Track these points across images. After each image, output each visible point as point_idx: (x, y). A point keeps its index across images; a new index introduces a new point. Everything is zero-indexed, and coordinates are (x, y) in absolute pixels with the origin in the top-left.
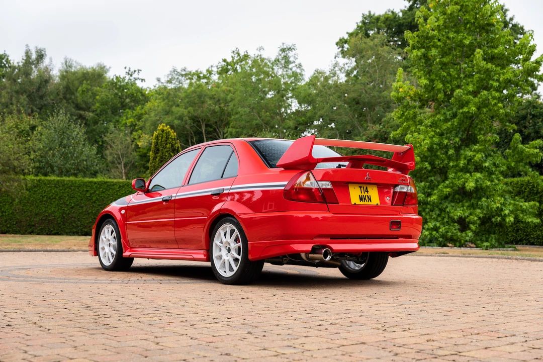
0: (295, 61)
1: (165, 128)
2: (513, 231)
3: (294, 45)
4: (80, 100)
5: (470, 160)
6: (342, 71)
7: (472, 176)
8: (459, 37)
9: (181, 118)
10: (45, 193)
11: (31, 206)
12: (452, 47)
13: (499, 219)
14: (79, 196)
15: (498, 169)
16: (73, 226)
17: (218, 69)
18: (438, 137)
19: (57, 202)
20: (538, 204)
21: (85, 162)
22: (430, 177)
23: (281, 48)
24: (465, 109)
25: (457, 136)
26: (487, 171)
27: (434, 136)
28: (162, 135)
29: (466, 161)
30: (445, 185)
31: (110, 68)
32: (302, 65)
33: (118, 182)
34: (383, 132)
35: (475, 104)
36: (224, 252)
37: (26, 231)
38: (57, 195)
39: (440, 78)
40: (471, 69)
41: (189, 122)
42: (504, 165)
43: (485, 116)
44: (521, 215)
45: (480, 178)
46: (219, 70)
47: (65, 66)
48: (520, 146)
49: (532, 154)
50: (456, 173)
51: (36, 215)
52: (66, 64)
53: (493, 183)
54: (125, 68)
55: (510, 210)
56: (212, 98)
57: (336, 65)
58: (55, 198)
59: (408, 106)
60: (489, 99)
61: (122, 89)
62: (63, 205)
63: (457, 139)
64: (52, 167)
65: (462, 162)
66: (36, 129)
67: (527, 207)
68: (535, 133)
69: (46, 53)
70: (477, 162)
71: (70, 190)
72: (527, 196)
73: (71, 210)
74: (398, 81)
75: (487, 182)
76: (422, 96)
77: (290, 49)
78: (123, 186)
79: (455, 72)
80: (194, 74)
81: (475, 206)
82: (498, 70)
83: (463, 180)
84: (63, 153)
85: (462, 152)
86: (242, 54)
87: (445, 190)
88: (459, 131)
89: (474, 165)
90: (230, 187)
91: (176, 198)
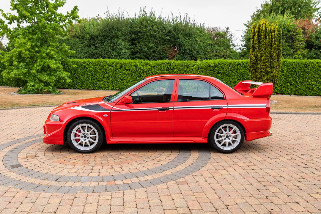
36: (224, 138)
81: (50, 74)
90: (227, 105)
91: (174, 109)
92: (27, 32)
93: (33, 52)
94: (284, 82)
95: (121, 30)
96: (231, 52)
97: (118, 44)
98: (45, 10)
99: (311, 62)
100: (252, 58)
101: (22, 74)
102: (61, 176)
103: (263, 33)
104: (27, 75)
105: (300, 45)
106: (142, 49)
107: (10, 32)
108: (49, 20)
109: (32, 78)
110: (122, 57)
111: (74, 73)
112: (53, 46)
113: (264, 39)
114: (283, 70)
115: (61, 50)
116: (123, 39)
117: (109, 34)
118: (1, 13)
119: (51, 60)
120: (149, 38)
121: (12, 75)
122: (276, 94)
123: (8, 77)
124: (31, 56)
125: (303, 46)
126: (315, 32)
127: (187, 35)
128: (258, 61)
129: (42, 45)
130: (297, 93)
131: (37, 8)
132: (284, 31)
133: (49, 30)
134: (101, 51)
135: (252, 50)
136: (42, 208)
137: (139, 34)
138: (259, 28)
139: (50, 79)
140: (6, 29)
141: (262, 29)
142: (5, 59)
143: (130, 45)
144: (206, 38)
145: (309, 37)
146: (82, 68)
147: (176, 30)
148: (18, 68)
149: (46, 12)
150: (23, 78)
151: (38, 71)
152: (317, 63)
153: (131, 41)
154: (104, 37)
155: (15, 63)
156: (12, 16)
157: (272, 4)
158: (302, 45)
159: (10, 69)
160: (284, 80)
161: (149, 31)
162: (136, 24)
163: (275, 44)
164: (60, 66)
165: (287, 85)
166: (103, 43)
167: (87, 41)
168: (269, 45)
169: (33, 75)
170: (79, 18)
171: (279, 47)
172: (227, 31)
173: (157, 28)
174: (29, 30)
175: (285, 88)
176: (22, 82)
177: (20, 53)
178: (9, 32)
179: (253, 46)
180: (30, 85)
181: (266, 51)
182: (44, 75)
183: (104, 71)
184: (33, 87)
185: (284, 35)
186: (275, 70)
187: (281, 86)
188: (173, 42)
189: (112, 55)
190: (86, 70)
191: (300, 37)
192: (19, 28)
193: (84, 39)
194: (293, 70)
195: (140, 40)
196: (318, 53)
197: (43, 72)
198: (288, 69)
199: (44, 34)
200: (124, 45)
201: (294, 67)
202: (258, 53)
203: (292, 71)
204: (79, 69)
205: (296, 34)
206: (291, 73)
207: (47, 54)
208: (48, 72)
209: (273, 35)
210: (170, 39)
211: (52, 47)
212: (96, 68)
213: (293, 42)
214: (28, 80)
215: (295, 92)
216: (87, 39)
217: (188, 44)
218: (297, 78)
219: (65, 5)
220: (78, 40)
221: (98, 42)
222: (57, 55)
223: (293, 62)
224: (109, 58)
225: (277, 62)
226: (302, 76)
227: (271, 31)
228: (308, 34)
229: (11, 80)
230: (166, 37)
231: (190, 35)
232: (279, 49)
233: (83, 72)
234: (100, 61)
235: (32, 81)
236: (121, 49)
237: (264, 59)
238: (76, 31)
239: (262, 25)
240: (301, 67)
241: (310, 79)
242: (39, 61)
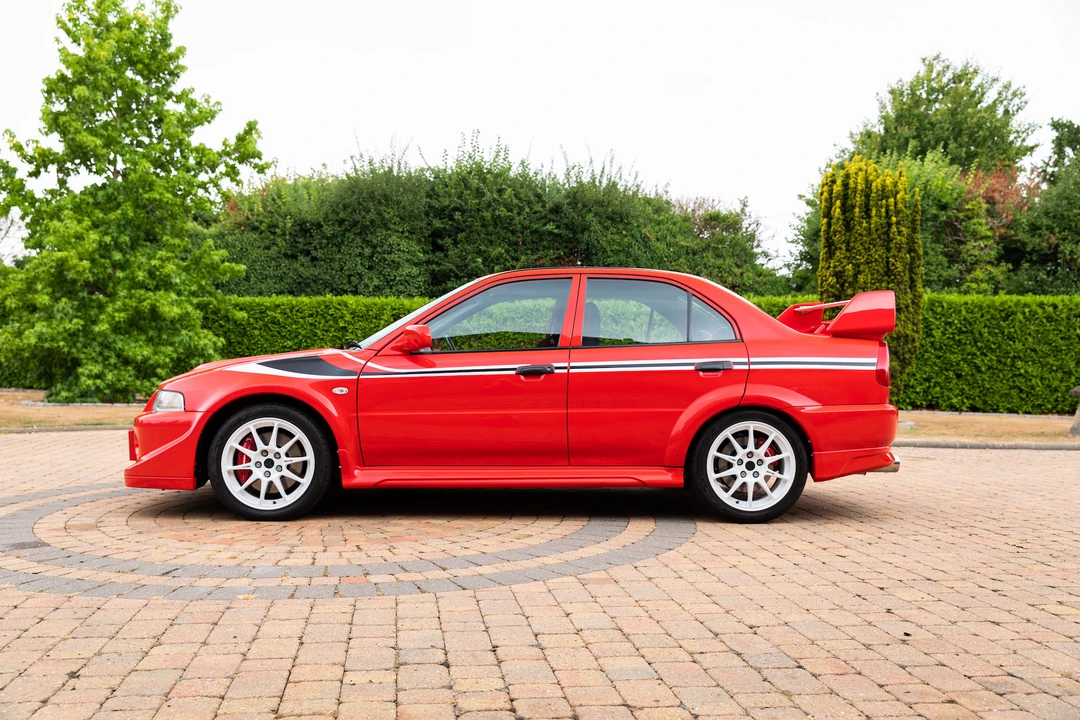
81: (157, 340)
87: (116, 314)
90: (746, 360)
91: (572, 371)
92: (88, 203)
93: (104, 264)
94: (937, 368)
95: (398, 203)
96: (760, 276)
97: (385, 247)
98: (150, 136)
99: (1019, 301)
100: (827, 280)
101: (65, 335)
102: (183, 566)
103: (859, 200)
104: (81, 339)
105: (982, 249)
106: (466, 266)
107: (33, 200)
108: (162, 166)
109: (98, 349)
110: (401, 292)
111: (239, 343)
112: (172, 248)
113: (862, 217)
114: (931, 330)
115: (197, 261)
116: (403, 232)
117: (357, 217)
118: (9, 141)
119: (162, 292)
120: (491, 228)
121: (28, 338)
122: (913, 409)
123: (14, 348)
124: (99, 278)
125: (993, 253)
126: (1026, 208)
127: (612, 219)
128: (848, 288)
129: (134, 245)
130: (979, 404)
131: (126, 125)
132: (927, 207)
133: (161, 194)
134: (330, 271)
135: (826, 253)
136: (113, 629)
137: (457, 215)
138: (846, 185)
139: (155, 353)
140: (18, 193)
141: (855, 188)
142: (9, 290)
143: (427, 253)
144: (675, 229)
145: (1008, 227)
146: (266, 325)
147: (576, 204)
148: (51, 318)
149: (155, 141)
150: (66, 350)
151: (116, 328)
152: (1041, 305)
153: (431, 239)
154: (340, 226)
155: (43, 299)
156: (43, 150)
157: (886, 130)
158: (986, 251)
159: (24, 319)
160: (934, 363)
161: (489, 206)
162: (447, 186)
163: (900, 233)
164: (194, 312)
165: (947, 378)
166: (337, 246)
167: (285, 240)
168: (879, 237)
169: (100, 340)
170: (260, 159)
171: (915, 243)
172: (743, 210)
173: (516, 196)
174: (96, 194)
175: (942, 388)
176: (61, 366)
177: (62, 265)
178: (30, 200)
179: (827, 239)
180: (87, 372)
181: (871, 255)
182: (136, 341)
183: (339, 334)
184: (98, 382)
185: (927, 219)
186: (903, 318)
187: (928, 380)
188: (568, 241)
189: (367, 286)
190: (279, 333)
191: (980, 224)
192: (63, 190)
193: (274, 233)
194: (964, 329)
195: (460, 236)
196: (1042, 275)
197: (135, 333)
198: (948, 327)
199: (145, 207)
200: (407, 250)
201: (965, 319)
202: (845, 262)
203: (961, 332)
204: (255, 328)
205: (966, 216)
206: (957, 338)
207: (151, 274)
208: (151, 333)
209: (893, 204)
210: (556, 231)
211: (168, 251)
212: (311, 324)
213: (961, 243)
214: (82, 356)
215: (974, 399)
216: (284, 234)
217: (618, 248)
218: (978, 353)
219: (218, 117)
220: (254, 236)
221: (321, 243)
222: (183, 278)
223: (962, 301)
224: (355, 293)
225: (909, 290)
226: (993, 346)
227: (884, 194)
228: (1004, 215)
229: (27, 355)
230: (545, 225)
231: (622, 221)
232: (915, 251)
233: (266, 340)
234: (324, 302)
235: (96, 362)
236: (396, 265)
237: (865, 283)
238: (251, 210)
239: (856, 174)
240: (988, 320)
241: (1020, 357)
242: (122, 294)
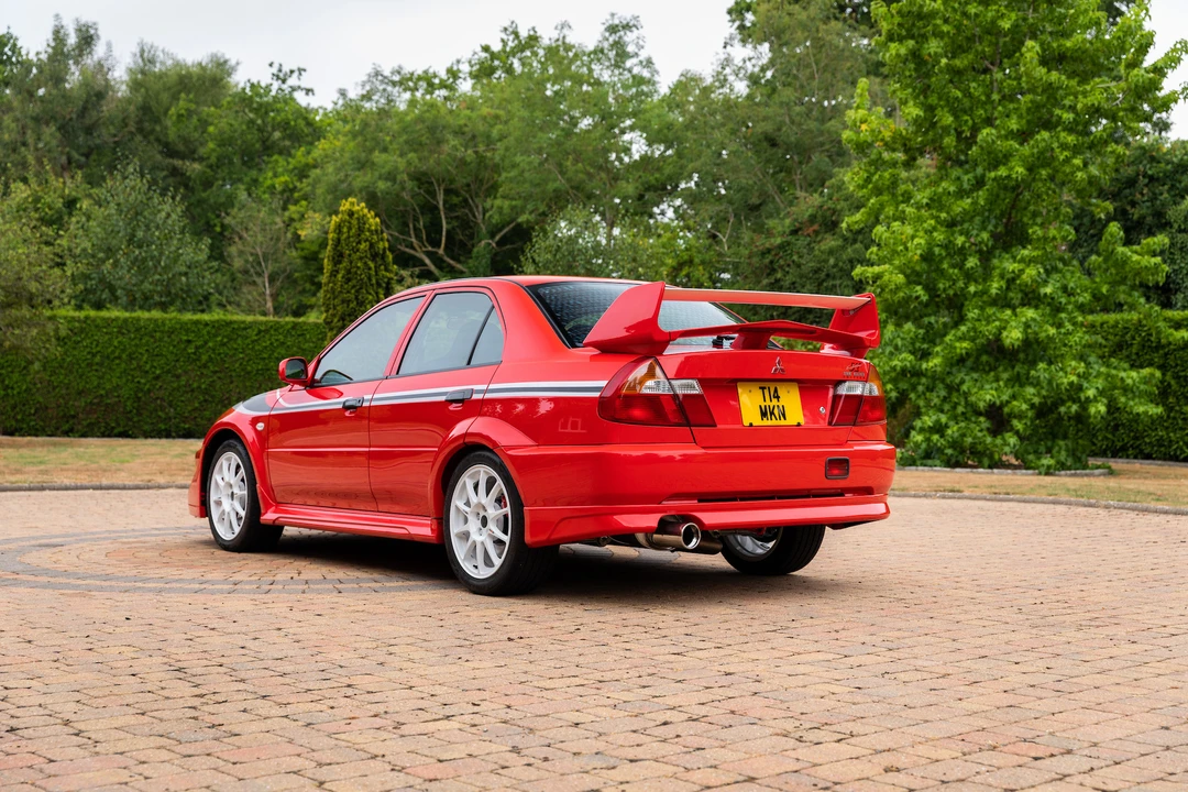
0: (640, 53)
1: (356, 208)
2: (1107, 428)
3: (636, 18)
4: (172, 135)
5: (1014, 279)
6: (741, 75)
7: (1016, 315)
8: (990, 14)
9: (391, 177)
10: (97, 345)
11: (66, 375)
12: (974, 35)
13: (1074, 408)
14: (172, 353)
15: (1073, 299)
16: (160, 417)
17: (472, 66)
18: (943, 229)
19: (123, 365)
20: (1158, 374)
21: (184, 279)
22: (926, 316)
23: (607, 24)
24: (1002, 172)
25: (984, 228)
26: (1049, 304)
27: (934, 229)
28: (349, 223)
29: (1003, 284)
30: (959, 334)
31: (238, 64)
32: (654, 61)
33: (255, 323)
34: (829, 209)
35: (1023, 160)
36: (473, 526)
37: (57, 429)
38: (123, 350)
39: (948, 101)
40: (1015, 83)
41: (410, 184)
42: (1086, 291)
43: (1045, 185)
44: (1123, 399)
45: (1034, 320)
46: (475, 68)
47: (140, 61)
48: (1120, 249)
49: (1146, 267)
50: (982, 309)
51: (80, 393)
52: (142, 56)
53: (1063, 331)
54: (271, 65)
55: (1097, 388)
56: (459, 132)
57: (727, 61)
58: (119, 358)
59: (880, 162)
60: (1052, 149)
61: (263, 110)
62: (137, 373)
63: (985, 236)
64: (112, 289)
65: (995, 285)
66: (78, 206)
67: (1134, 381)
68: (1153, 216)
69: (99, 33)
70: (1027, 285)
71: (152, 340)
72: (1137, 354)
73: (154, 382)
74: (858, 107)
75: (1050, 328)
76: (910, 140)
77: (627, 27)
78: (267, 331)
79: (981, 89)
80: (420, 78)
81: (1024, 380)
82: (1073, 86)
83: (997, 323)
84: (136, 259)
85: (995, 262)
86: (524, 34)
87: (958, 344)
88: (988, 217)
89: (1021, 291)
90: (486, 387)
91: (373, 403)
92: (949, 193)
93: (951, 276)
101: (893, 374)
119: (1022, 309)
139: (1014, 397)
151: (959, 364)
182: (995, 381)
208: (1019, 368)
242: (970, 315)
